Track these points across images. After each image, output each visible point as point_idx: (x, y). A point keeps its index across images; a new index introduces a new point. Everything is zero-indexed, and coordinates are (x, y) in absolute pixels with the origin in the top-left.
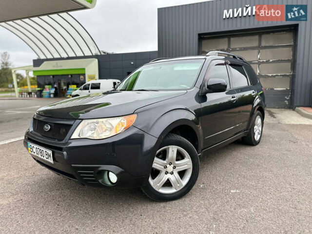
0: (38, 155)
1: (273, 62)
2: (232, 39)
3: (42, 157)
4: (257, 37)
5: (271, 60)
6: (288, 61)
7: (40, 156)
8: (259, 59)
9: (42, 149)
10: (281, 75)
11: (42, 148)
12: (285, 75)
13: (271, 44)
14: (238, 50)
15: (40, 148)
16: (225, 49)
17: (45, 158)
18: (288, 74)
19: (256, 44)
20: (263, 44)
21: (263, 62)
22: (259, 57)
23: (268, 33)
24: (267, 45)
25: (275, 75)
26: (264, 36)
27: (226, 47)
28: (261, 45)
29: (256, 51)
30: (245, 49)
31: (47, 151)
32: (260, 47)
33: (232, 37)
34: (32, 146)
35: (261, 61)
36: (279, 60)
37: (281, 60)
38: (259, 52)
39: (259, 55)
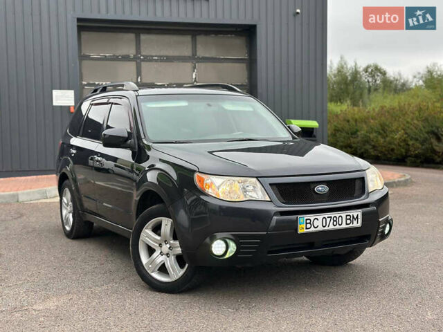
0: (326, 228)
2: (143, 37)
3: (338, 227)
4: (188, 38)
7: (332, 227)
8: (195, 81)
9: (337, 216)
11: (337, 214)
13: (212, 53)
14: (156, 61)
15: (333, 216)
16: (132, 56)
17: (344, 226)
19: (187, 52)
20: (201, 53)
22: (194, 77)
23: (207, 33)
24: (207, 55)
26: (201, 39)
27: (132, 52)
28: (196, 55)
29: (189, 65)
30: (169, 59)
31: (351, 214)
32: (194, 59)
33: (143, 33)
34: (312, 218)
38: (194, 68)
39: (194, 74)
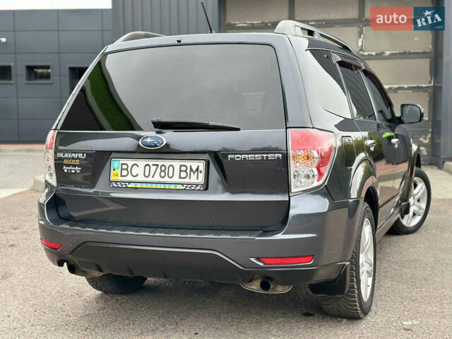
1: (392, 56)
5: (387, 53)
6: (422, 55)
8: (361, 50)
10: (409, 88)
12: (418, 87)
18: (424, 86)
19: (352, 13)
21: (369, 55)
22: (360, 44)
25: (396, 86)
27: (284, 17)
29: (355, 30)
32: (361, 22)
35: (366, 54)
36: (404, 53)
37: (410, 53)
38: (361, 33)
39: (360, 41)
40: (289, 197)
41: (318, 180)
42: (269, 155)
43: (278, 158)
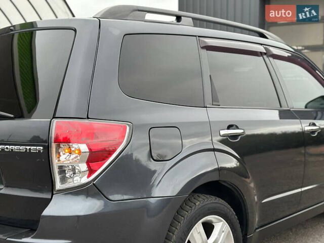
40: (53, 194)
41: (88, 177)
42: (32, 147)
43: (39, 151)
